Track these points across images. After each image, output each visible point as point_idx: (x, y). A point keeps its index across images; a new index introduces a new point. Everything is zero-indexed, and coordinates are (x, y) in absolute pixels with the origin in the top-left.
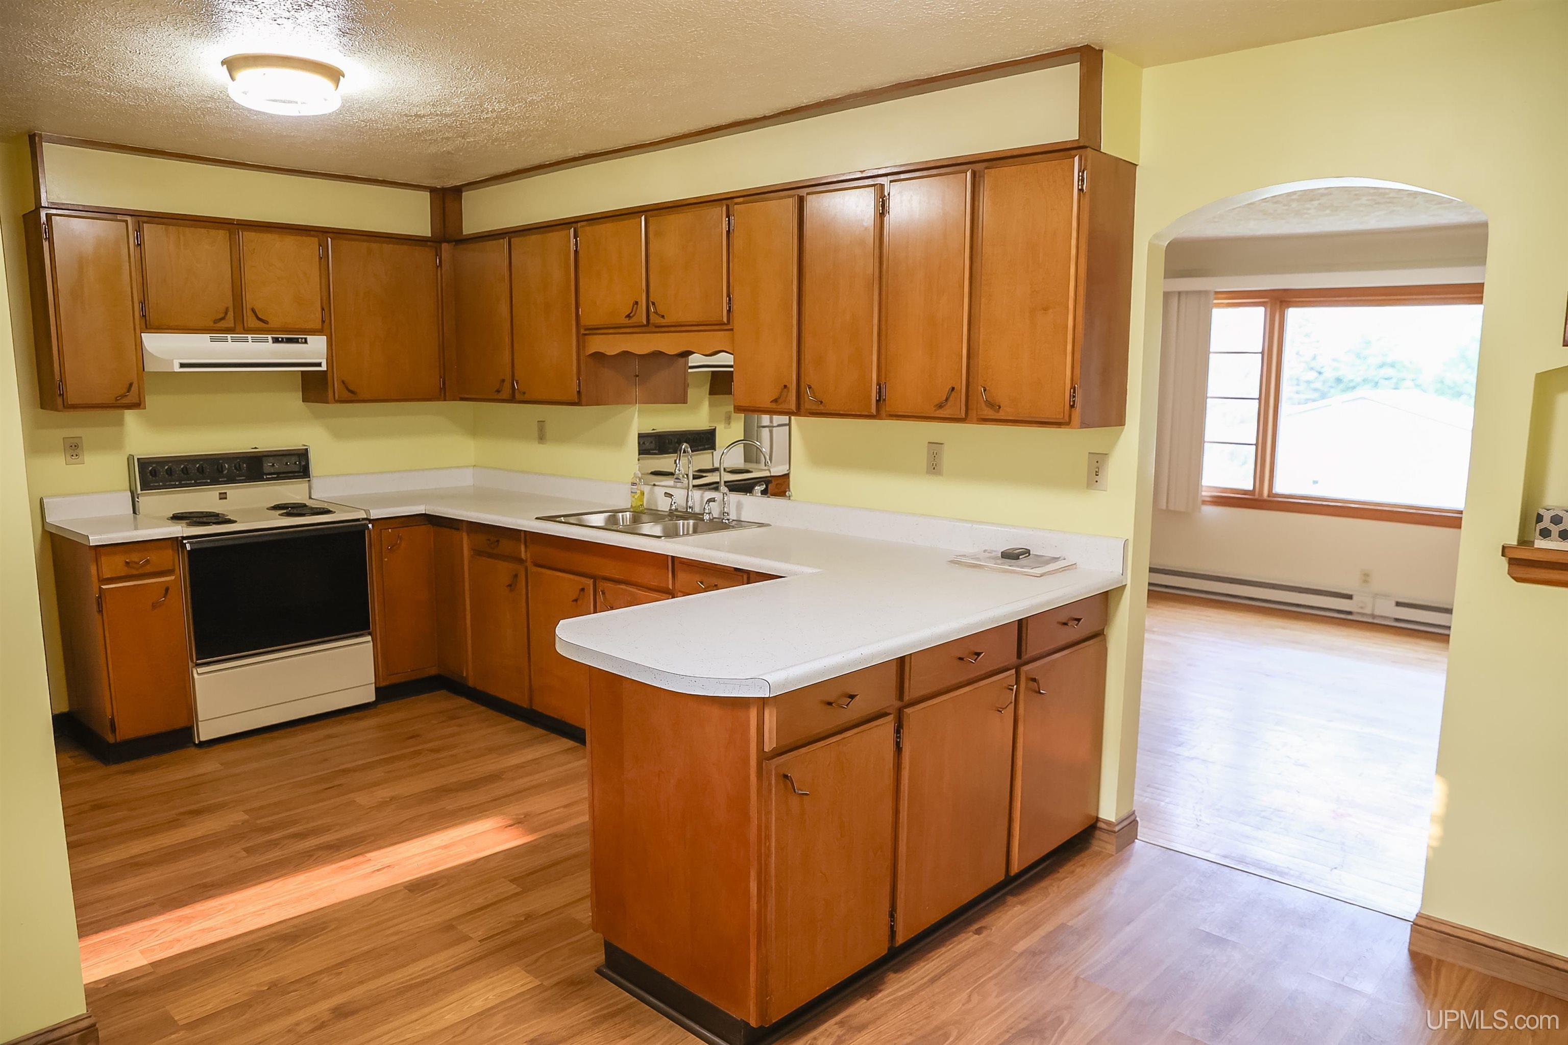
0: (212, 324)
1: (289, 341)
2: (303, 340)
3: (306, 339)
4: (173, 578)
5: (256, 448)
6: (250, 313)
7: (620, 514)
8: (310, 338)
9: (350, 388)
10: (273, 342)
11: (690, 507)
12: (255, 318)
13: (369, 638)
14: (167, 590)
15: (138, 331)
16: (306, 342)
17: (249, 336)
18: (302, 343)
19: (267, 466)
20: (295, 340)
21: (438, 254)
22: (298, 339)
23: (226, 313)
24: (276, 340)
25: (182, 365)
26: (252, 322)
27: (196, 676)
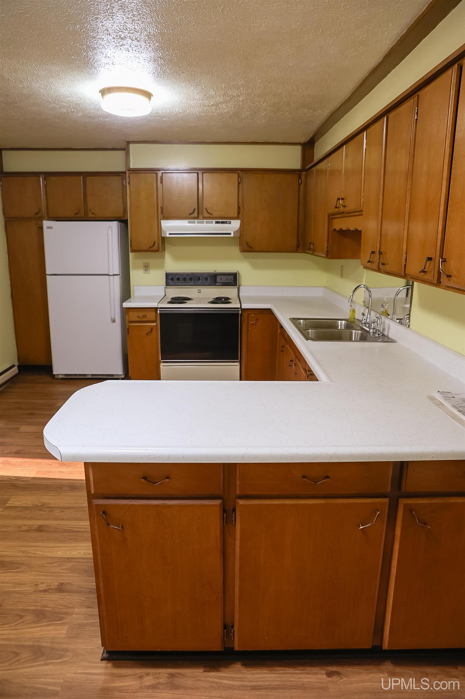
0: (188, 216)
1: (223, 223)
2: (229, 222)
3: (230, 222)
4: (155, 324)
5: (216, 271)
6: (205, 210)
7: (340, 322)
8: (232, 221)
9: (250, 245)
10: (215, 223)
11: (368, 323)
12: (207, 212)
13: (238, 364)
14: (152, 329)
15: (159, 219)
16: (230, 223)
17: (205, 221)
18: (228, 223)
19: (218, 279)
20: (225, 222)
21: (300, 177)
22: (226, 222)
23: (194, 211)
24: (217, 222)
25: (170, 234)
26: (206, 215)
27: (161, 366)
